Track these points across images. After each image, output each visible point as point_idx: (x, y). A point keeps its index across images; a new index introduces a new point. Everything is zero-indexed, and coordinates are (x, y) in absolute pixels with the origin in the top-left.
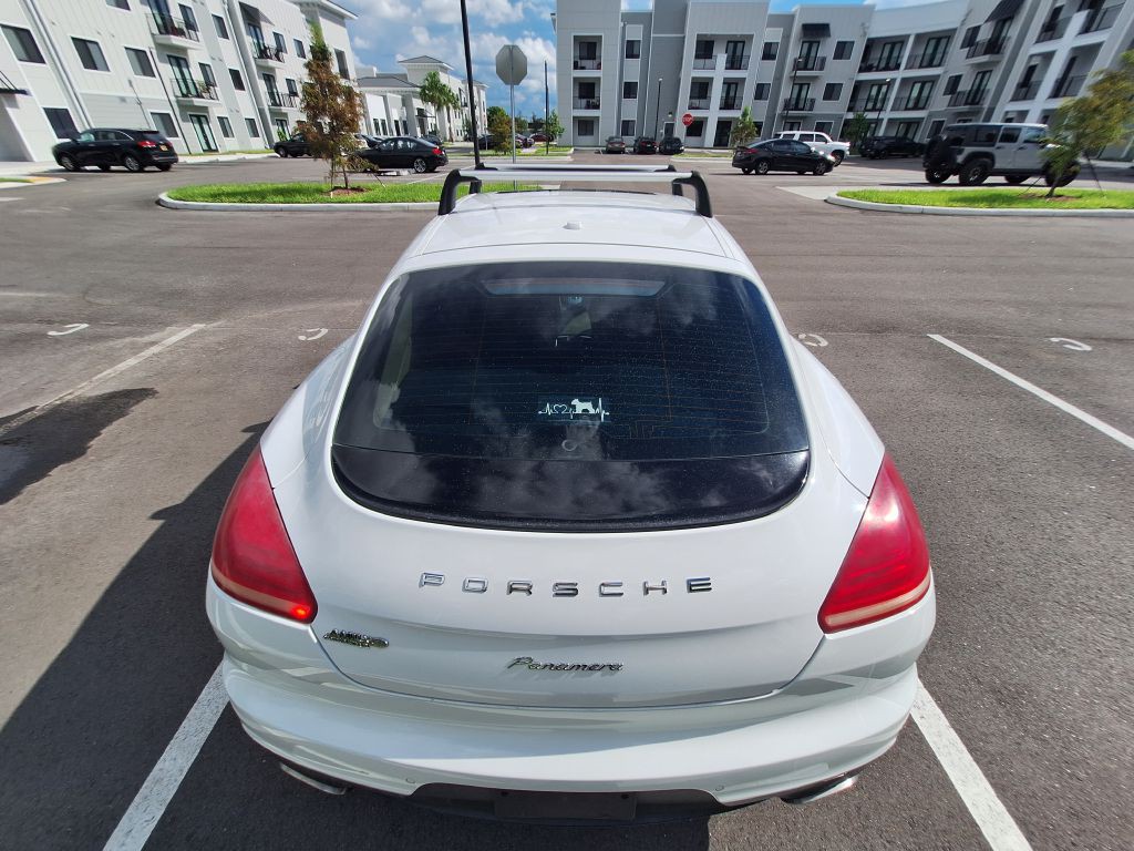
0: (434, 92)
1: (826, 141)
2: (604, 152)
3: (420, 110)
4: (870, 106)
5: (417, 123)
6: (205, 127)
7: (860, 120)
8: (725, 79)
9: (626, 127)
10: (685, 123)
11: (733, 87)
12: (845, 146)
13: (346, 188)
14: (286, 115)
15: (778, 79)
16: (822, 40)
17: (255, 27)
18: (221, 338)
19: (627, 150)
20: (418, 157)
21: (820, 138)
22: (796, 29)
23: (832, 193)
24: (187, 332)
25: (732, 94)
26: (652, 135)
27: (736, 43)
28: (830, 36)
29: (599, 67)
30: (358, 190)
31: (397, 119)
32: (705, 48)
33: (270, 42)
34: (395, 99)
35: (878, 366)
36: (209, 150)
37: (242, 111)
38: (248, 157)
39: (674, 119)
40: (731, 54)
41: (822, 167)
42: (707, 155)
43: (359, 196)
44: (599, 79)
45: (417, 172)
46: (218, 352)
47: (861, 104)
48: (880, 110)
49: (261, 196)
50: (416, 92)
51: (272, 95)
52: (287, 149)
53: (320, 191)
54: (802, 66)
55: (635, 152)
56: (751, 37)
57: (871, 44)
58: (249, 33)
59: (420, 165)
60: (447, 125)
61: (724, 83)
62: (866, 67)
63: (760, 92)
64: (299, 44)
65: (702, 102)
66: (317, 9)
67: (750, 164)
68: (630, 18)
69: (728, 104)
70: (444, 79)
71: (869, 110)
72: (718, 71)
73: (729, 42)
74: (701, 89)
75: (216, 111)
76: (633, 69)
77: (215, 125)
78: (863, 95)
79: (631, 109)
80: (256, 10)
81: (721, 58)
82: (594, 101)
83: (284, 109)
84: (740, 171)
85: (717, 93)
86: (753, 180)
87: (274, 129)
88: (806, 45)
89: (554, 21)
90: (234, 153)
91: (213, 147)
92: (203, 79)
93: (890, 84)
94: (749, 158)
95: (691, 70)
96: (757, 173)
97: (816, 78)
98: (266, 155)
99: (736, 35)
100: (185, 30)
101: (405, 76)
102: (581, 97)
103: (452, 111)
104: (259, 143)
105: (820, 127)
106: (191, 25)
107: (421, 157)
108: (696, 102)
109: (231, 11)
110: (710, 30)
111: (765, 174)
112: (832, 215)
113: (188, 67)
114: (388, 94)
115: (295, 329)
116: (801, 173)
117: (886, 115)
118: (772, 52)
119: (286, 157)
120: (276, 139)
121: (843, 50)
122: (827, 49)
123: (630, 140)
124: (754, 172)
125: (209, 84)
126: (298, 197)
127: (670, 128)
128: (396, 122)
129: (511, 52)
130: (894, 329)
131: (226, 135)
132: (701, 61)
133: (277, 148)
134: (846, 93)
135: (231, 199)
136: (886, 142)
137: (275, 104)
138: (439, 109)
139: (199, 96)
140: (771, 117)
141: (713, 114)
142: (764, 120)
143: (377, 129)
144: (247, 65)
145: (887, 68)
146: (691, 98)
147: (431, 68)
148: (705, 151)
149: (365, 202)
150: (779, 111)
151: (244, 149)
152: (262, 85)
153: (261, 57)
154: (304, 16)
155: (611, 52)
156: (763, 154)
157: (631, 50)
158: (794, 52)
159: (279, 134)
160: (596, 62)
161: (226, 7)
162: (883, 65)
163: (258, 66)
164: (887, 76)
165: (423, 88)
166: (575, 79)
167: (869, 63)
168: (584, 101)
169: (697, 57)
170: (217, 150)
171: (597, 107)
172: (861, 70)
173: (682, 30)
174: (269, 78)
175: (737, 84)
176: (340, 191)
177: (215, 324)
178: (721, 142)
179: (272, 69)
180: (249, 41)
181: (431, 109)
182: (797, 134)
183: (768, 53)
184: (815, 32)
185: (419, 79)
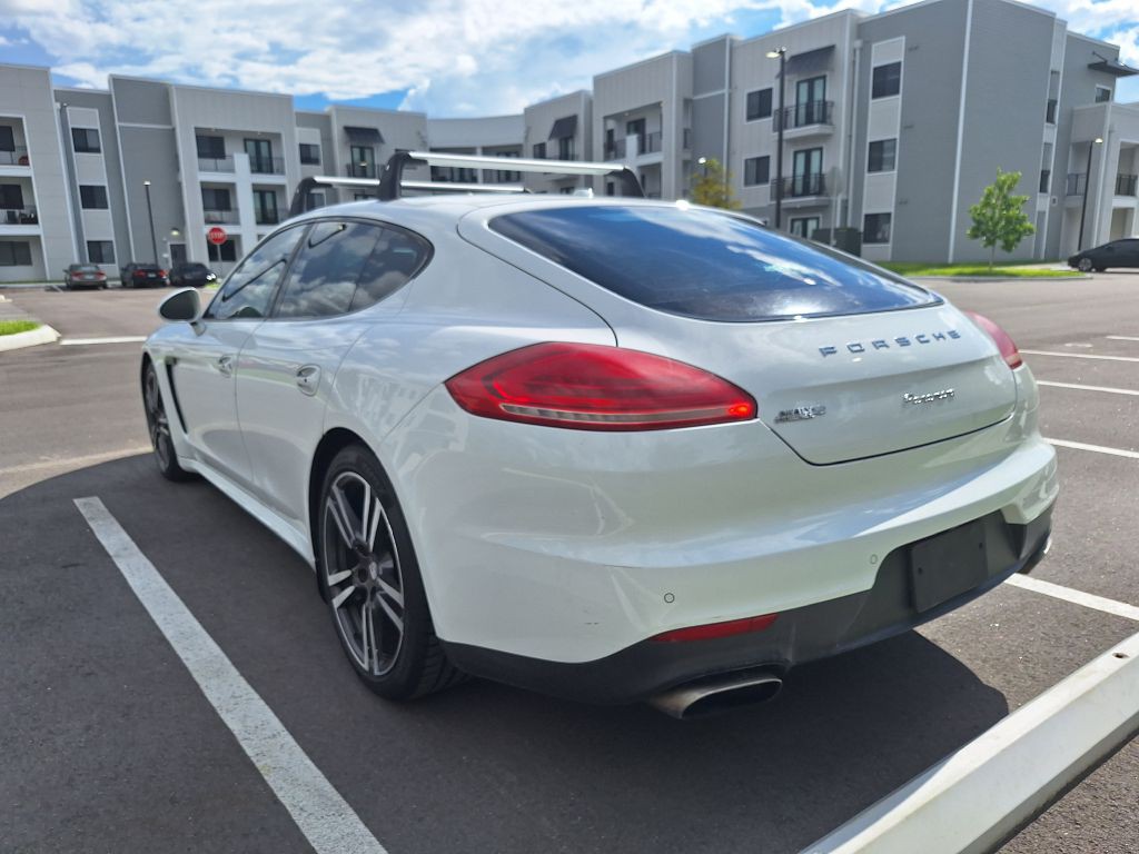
2: (63, 289)
8: (253, 185)
9: (97, 251)
10: (205, 243)
11: (269, 197)
16: (374, 144)
19: (109, 284)
22: (337, 131)
25: (269, 206)
26: (150, 260)
27: (257, 142)
28: (383, 143)
29: (24, 161)
32: (211, 146)
40: (254, 154)
44: (27, 180)
55: (125, 286)
56: (278, 136)
61: (254, 191)
65: (226, 215)
68: (69, 98)
69: (267, 218)
72: (241, 175)
73: (246, 140)
74: (219, 198)
76: (93, 167)
79: (100, 224)
81: (240, 159)
82: (25, 212)
85: (246, 204)
88: (356, 149)
95: (196, 172)
108: (216, 215)
118: (313, 155)
123: (111, 270)
127: (179, 251)
132: (210, 162)
141: (248, 230)
146: (205, 208)
155: (43, 142)
157: (82, 141)
158: (343, 157)
160: (17, 155)
168: (3, 213)
169: (201, 155)
171: (34, 221)
173: (169, 120)
175: (273, 193)
183: (308, 156)
184: (363, 136)
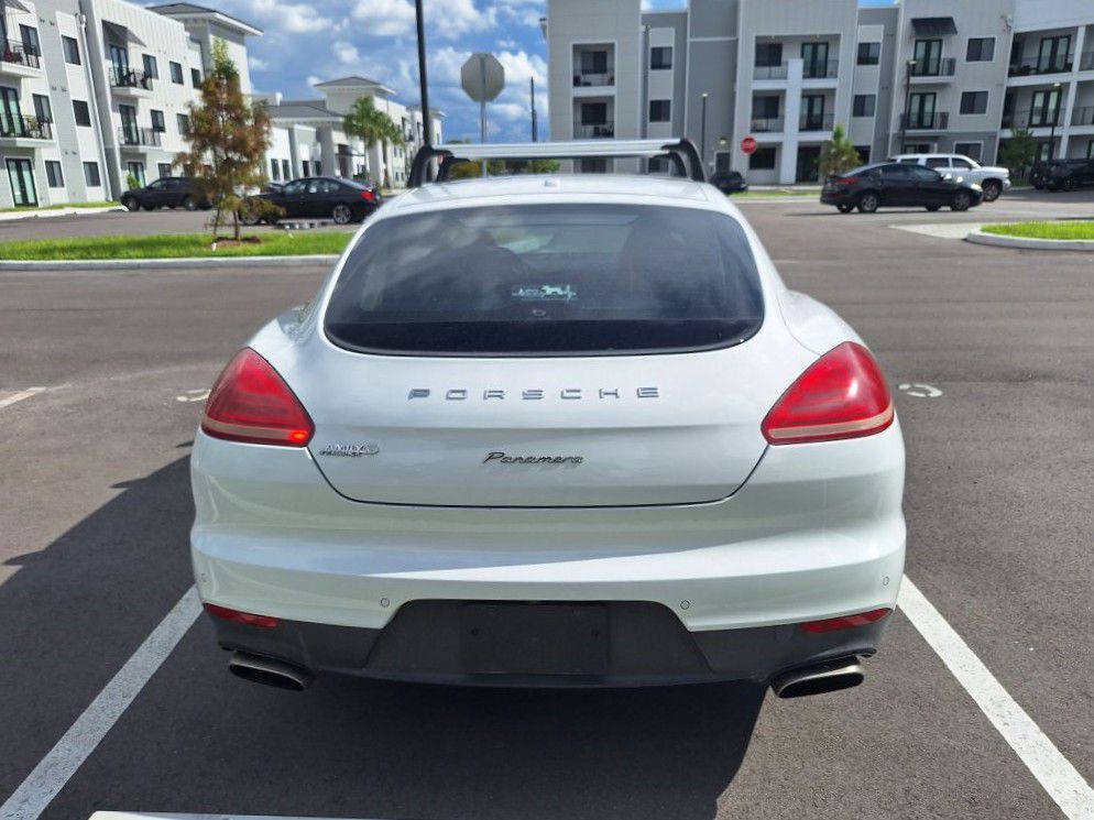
0: (366, 124)
1: (970, 167)
3: (342, 147)
4: (1036, 120)
5: (336, 162)
6: (26, 174)
7: (1022, 140)
8: (804, 91)
10: (746, 150)
11: (817, 102)
12: (1002, 172)
13: (236, 239)
14: (143, 156)
15: (886, 88)
16: (944, 38)
17: (118, 50)
18: (69, 401)
20: (339, 203)
21: (957, 162)
22: (903, 25)
23: (975, 230)
24: (20, 396)
25: (817, 111)
27: (815, 46)
28: (956, 32)
29: (611, 82)
30: (253, 240)
31: (307, 158)
32: (769, 53)
33: (136, 64)
34: (305, 131)
35: (1012, 415)
36: (25, 203)
37: (81, 154)
38: (81, 211)
39: (729, 144)
40: (809, 59)
41: (963, 200)
42: (784, 193)
43: (255, 248)
44: (611, 98)
45: (337, 223)
46: (67, 415)
47: (1021, 117)
48: (1054, 124)
49: (113, 250)
50: (338, 123)
51: (127, 131)
52: (140, 200)
53: (196, 243)
54: (919, 69)
56: (837, 37)
57: (1020, 42)
58: (109, 56)
59: (342, 212)
60: (382, 166)
61: (803, 96)
62: (1017, 68)
63: (860, 106)
64: (177, 69)
65: (772, 123)
66: (207, 25)
67: (846, 199)
68: (653, 20)
69: (812, 123)
70: (380, 104)
71: (1037, 126)
72: (793, 80)
73: (804, 45)
74: (769, 106)
75: (46, 152)
76: (663, 85)
77: (40, 172)
78: (1023, 107)
80: (124, 29)
81: (795, 65)
82: (606, 127)
83: (142, 149)
84: (834, 209)
85: (793, 110)
86: (855, 219)
87: (123, 175)
88: (922, 46)
89: (544, 28)
90: (60, 207)
91: (31, 199)
92: (35, 114)
93: (1062, 90)
94: (845, 191)
95: (750, 81)
96: (862, 211)
97: (943, 86)
98: (106, 209)
99: (815, 36)
100: (24, 55)
101: (323, 103)
102: (585, 122)
103: (390, 149)
104: (98, 194)
105: (962, 149)
106: (31, 48)
107: (344, 203)
108: (762, 123)
109: (89, 31)
110: (772, 31)
111: (873, 211)
112: (973, 256)
113: (17, 100)
114: (297, 127)
115: (171, 390)
116: (933, 208)
117: (1065, 131)
118: (872, 54)
119: (137, 209)
120: (124, 187)
121: (978, 50)
122: (955, 48)
124: (856, 210)
125: (43, 119)
126: (164, 251)
127: (724, 160)
128: (305, 163)
129: (483, 62)
130: (1046, 377)
131: (53, 183)
132: (765, 70)
133: (124, 199)
134: (996, 104)
135: (67, 256)
136: (1072, 166)
137: (130, 142)
138: (370, 145)
139: (25, 134)
140: (882, 138)
141: (790, 137)
142: (871, 143)
143: (275, 172)
144: (99, 95)
145: (1052, 70)
146: (754, 117)
147: (361, 90)
148: (782, 189)
149: (262, 254)
150: (894, 129)
151: (76, 201)
152: (116, 120)
153: (121, 84)
154: (188, 34)
155: (628, 63)
156: (866, 184)
157: (658, 59)
158: (904, 54)
159: (130, 181)
160: (607, 77)
161: (84, 26)
162: (1045, 65)
163: (114, 96)
164: (1055, 79)
165: (349, 118)
166: (576, 100)
167: (1024, 64)
168: (590, 128)
169: (758, 64)
170: (36, 204)
171: (611, 134)
172: (1012, 73)
173: (733, 30)
174: (128, 111)
175: (823, 97)
176: (226, 242)
177: (61, 387)
178: (806, 174)
179: (135, 99)
180: (107, 66)
181: (359, 146)
182: (922, 158)
183: (866, 56)
184: (932, 29)
185: (345, 107)
